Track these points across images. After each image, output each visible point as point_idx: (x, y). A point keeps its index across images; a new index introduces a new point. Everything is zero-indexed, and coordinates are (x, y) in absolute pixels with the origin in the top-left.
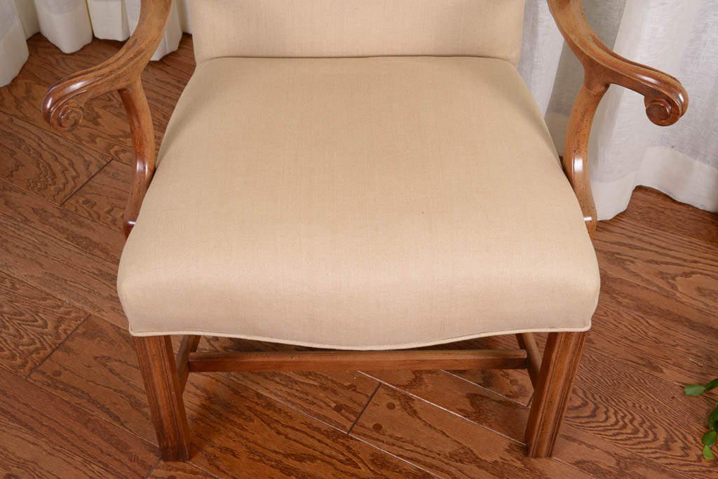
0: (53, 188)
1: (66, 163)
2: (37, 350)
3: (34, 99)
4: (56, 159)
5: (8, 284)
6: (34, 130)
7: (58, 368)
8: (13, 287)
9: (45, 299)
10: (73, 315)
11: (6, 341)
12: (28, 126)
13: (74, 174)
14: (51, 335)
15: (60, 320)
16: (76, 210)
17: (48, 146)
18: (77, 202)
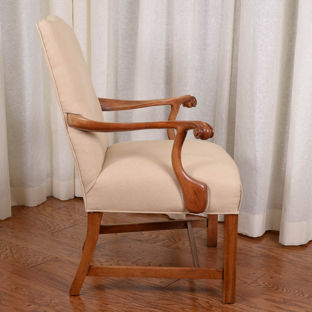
0: (49, 230)
1: (56, 225)
2: (35, 263)
3: (45, 210)
4: (52, 223)
5: (25, 249)
6: (44, 217)
7: (42, 267)
8: (27, 249)
9: (40, 253)
10: (51, 257)
11: (22, 261)
12: (42, 216)
13: (59, 227)
14: (40, 260)
15: (45, 258)
16: (58, 235)
17: (49, 220)
18: (59, 233)
